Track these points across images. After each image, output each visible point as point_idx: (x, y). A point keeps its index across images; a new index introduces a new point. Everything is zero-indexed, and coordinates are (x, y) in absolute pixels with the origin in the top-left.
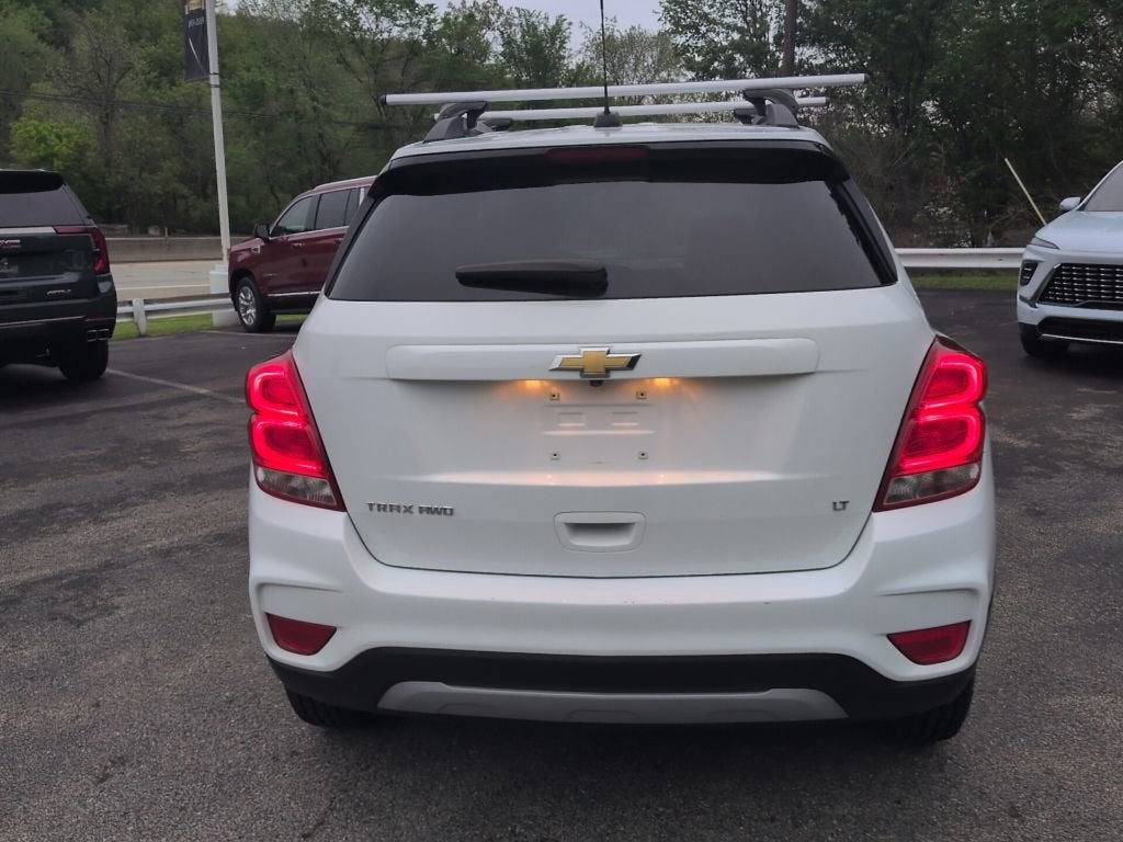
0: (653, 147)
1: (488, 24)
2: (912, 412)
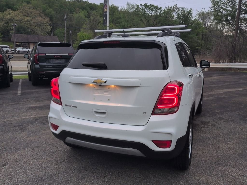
1: (174, 11)
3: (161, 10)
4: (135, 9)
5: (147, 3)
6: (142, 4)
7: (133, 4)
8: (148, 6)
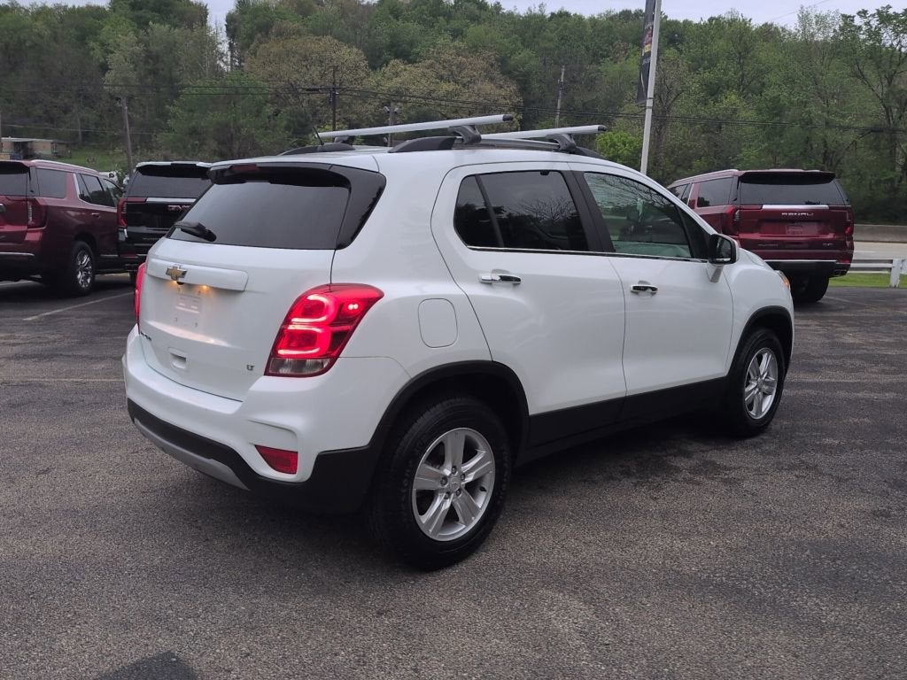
0: (258, 165)
2: (288, 321)
4: (835, 31)
5: (889, 7)
6: (865, 12)
8: (896, 15)
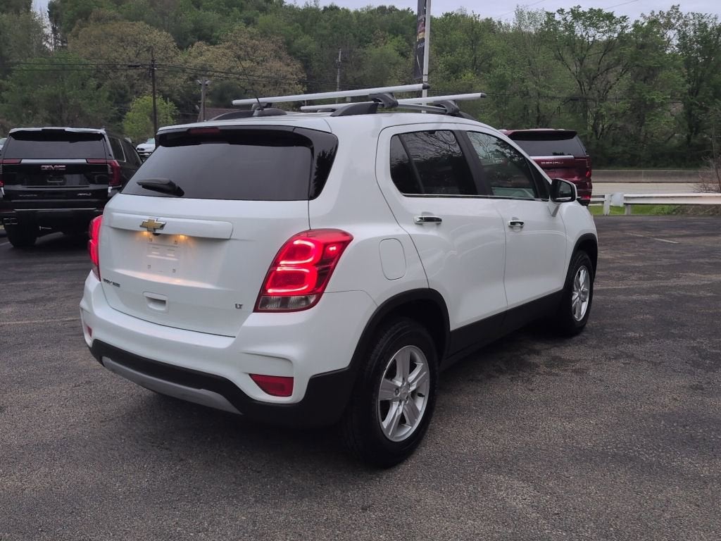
1: (669, 26)
2: (276, 263)
3: (625, 24)
4: (541, 24)
5: (579, 7)
6: (562, 10)
7: (534, 11)
8: (584, 13)
